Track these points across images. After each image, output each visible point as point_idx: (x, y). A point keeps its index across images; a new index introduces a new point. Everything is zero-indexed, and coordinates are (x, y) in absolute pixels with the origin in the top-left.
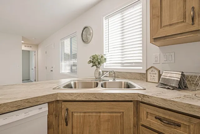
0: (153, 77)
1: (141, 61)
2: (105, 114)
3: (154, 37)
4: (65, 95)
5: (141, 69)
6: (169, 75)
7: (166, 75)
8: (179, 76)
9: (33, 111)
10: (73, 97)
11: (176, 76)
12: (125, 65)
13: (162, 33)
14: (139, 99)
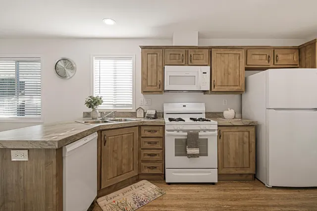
0: (140, 114)
1: (132, 103)
2: (125, 135)
3: (143, 91)
5: (132, 109)
7: (149, 112)
8: (155, 112)
9: (89, 138)
11: (153, 112)
13: (148, 89)
14: (141, 124)
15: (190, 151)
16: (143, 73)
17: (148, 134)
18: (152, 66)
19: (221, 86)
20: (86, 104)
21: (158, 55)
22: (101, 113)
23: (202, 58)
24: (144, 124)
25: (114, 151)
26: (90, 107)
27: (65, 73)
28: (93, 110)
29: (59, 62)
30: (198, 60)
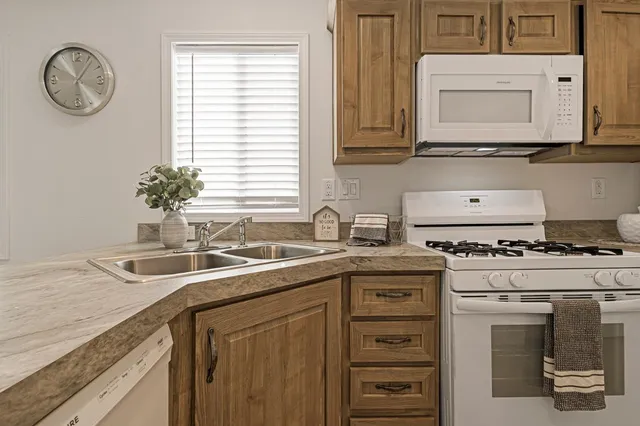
0: (327, 229)
1: (296, 194)
2: (297, 317)
3: (346, 146)
4: (210, 288)
5: (296, 214)
6: (368, 221)
7: (363, 221)
8: (385, 221)
10: (234, 288)
11: (380, 222)
12: (248, 203)
13: (360, 140)
14: (353, 268)
15: (566, 382)
16: (343, 83)
17: (380, 307)
18: (375, 56)
19: (619, 126)
20: (140, 192)
21: (397, 18)
22: (197, 225)
23: (549, 31)
24: (366, 266)
25: (251, 397)
26: (155, 205)
27: (79, 94)
28: (168, 217)
29: (60, 57)
30: (537, 35)
